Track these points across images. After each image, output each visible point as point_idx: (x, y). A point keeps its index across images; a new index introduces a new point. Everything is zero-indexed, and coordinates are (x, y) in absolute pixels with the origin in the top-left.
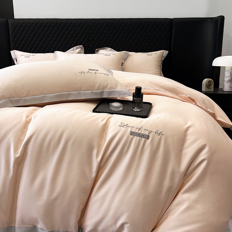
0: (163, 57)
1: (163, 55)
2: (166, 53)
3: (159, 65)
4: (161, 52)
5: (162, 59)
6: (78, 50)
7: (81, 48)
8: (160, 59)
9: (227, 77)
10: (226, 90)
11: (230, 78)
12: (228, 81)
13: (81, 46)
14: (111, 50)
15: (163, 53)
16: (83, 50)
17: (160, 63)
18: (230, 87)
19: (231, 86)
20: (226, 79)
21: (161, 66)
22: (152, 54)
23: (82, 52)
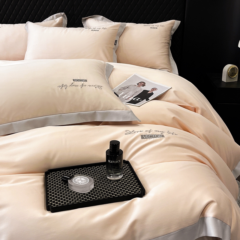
0: (173, 30)
1: (173, 26)
2: (176, 23)
3: (167, 42)
4: (171, 24)
5: (171, 33)
6: (58, 20)
7: (63, 16)
8: (168, 33)
13: (63, 13)
14: (102, 19)
15: (173, 24)
16: (66, 18)
17: (168, 40)
21: (168, 43)
22: (158, 26)
23: (64, 22)
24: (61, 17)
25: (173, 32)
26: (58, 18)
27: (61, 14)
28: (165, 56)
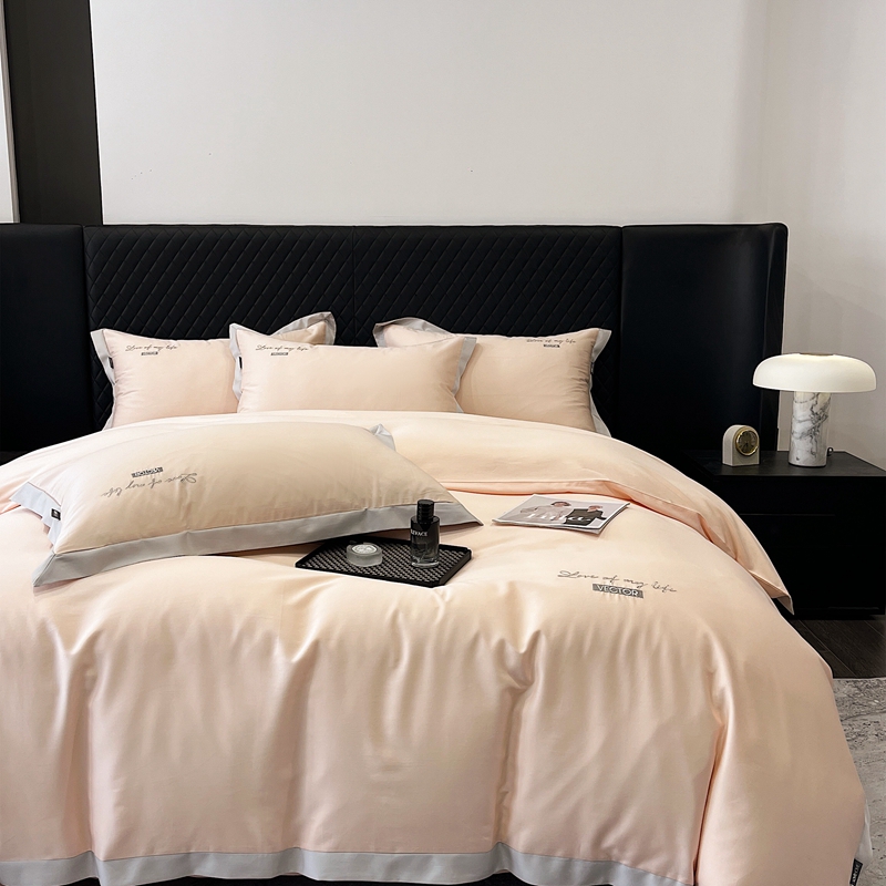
0: (596, 351)
1: (594, 343)
2: (602, 336)
3: (584, 377)
4: (590, 337)
5: (590, 357)
6: (315, 329)
7: (326, 320)
8: (586, 358)
9: (800, 422)
10: (797, 463)
11: (809, 425)
12: (803, 435)
13: (326, 314)
14: (424, 327)
15: (596, 336)
16: (332, 326)
17: (585, 372)
18: (812, 453)
19: (814, 450)
20: (798, 428)
21: (587, 381)
22: (561, 342)
23: (328, 335)
24: (322, 323)
25: (595, 356)
26: (316, 325)
27: (322, 315)
28: (581, 410)
